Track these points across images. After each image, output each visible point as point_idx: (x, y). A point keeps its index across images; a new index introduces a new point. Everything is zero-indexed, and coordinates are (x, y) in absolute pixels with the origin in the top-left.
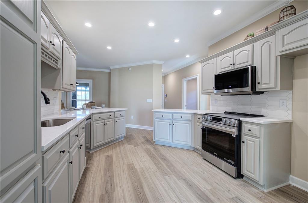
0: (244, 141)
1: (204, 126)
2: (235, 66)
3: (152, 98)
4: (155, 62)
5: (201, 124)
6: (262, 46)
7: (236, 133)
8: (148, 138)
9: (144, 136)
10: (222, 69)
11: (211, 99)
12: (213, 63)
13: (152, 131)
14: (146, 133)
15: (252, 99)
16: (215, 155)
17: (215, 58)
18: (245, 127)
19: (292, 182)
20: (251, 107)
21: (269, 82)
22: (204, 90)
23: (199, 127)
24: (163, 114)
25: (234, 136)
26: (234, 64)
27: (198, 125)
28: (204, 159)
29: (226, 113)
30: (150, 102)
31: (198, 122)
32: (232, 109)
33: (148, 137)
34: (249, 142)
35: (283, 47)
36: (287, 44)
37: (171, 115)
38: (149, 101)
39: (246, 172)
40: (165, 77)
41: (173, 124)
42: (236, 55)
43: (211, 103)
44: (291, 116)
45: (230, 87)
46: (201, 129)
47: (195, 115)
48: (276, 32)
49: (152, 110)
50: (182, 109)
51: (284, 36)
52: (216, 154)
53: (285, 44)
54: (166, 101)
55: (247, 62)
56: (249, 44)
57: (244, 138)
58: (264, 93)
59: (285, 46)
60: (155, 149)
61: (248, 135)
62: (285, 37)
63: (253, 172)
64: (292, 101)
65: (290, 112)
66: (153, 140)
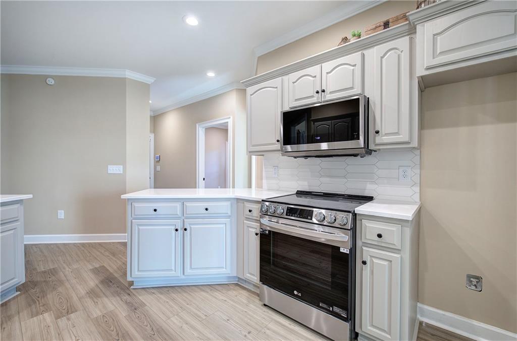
0: (364, 260)
1: (264, 227)
2: (325, 96)
3: (123, 163)
4: (130, 74)
5: (259, 225)
6: (382, 58)
7: (350, 245)
8: (111, 271)
9: (97, 266)
10: (296, 100)
11: (265, 165)
12: (277, 88)
13: (125, 244)
14: (107, 253)
15: (348, 165)
16: (296, 297)
17: (280, 78)
18: (369, 229)
19: (421, 316)
20: (346, 180)
21: (397, 131)
22: (253, 146)
23: (251, 229)
24: (155, 206)
25: (345, 251)
26: (323, 91)
27: (248, 227)
28: (265, 305)
29: (300, 193)
30: (118, 172)
31: (248, 219)
32: (309, 186)
33: (112, 266)
34: (375, 261)
35: (434, 58)
36: (442, 53)
37: (178, 205)
38: (114, 169)
39: (369, 328)
40: (156, 119)
41: (185, 230)
42: (327, 73)
43: (264, 173)
44: (418, 195)
45: (319, 138)
46: (257, 234)
47: (237, 202)
48: (418, 27)
49: (123, 197)
50: (196, 188)
51: (434, 35)
52: (300, 295)
53: (438, 52)
54: (158, 168)
55: (352, 88)
56: (356, 52)
57: (366, 253)
58: (373, 153)
59: (437, 56)
60: (134, 308)
61: (372, 246)
62: (439, 37)
63: (386, 329)
64: (420, 169)
65: (417, 189)
66: (125, 274)
